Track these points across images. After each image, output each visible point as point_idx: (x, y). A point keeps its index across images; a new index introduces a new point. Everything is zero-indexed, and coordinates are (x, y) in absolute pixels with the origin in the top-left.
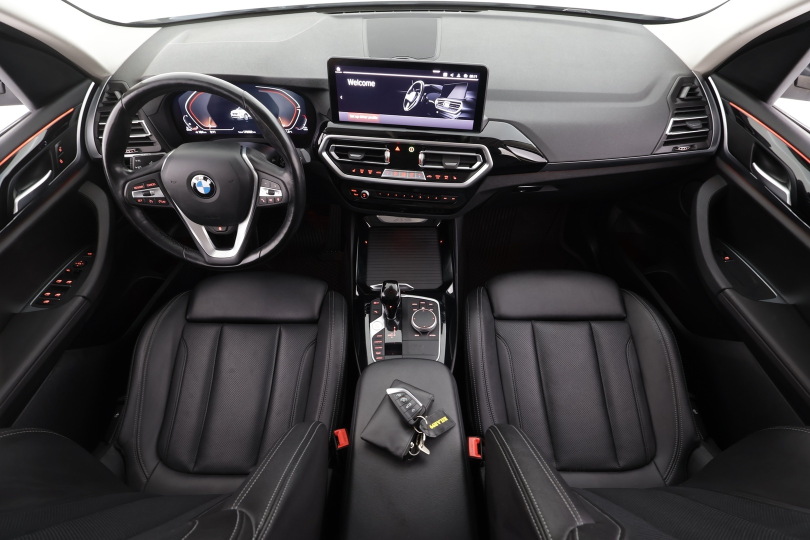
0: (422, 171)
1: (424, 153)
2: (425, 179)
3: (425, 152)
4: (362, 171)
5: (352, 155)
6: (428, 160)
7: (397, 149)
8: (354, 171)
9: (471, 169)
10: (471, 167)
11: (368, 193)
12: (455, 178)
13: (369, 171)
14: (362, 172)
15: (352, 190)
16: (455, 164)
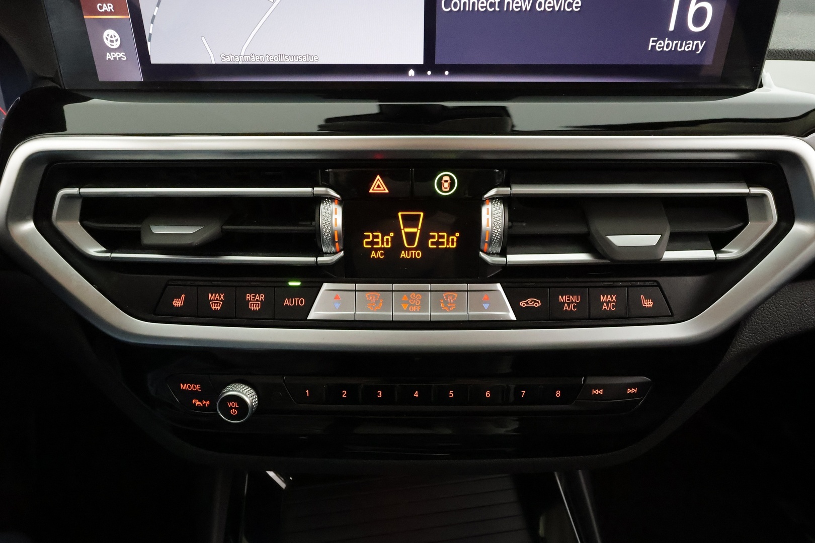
0: (493, 281)
1: (505, 200)
2: (512, 317)
3: (506, 190)
4: (216, 300)
5: (157, 230)
6: (524, 228)
7: (379, 186)
8: (177, 303)
9: (721, 256)
10: (717, 249)
11: (248, 395)
12: (648, 304)
13: (249, 297)
14: (216, 307)
15: (184, 387)
16: (651, 240)
